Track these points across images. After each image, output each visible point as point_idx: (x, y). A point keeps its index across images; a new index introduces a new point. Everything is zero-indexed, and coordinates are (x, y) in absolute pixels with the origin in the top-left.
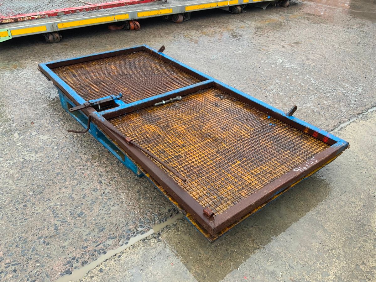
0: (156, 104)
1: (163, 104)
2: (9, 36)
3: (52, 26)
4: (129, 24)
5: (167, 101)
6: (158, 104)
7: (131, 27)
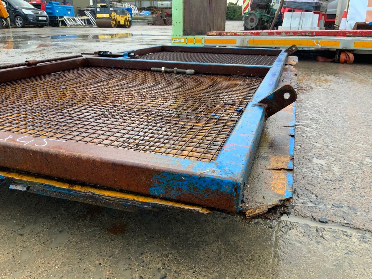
0: (153, 68)
1: (161, 71)
2: (202, 44)
3: (243, 41)
4: (340, 55)
5: (168, 70)
6: (156, 69)
7: (340, 58)
